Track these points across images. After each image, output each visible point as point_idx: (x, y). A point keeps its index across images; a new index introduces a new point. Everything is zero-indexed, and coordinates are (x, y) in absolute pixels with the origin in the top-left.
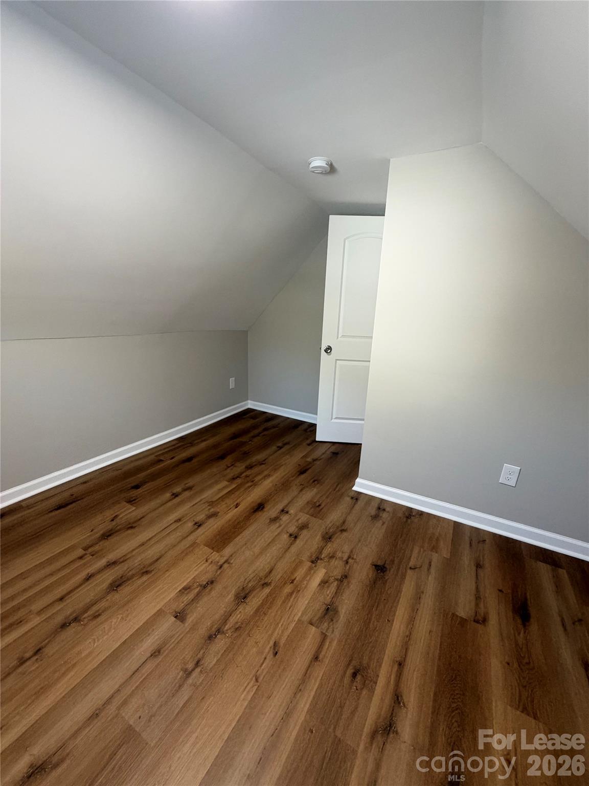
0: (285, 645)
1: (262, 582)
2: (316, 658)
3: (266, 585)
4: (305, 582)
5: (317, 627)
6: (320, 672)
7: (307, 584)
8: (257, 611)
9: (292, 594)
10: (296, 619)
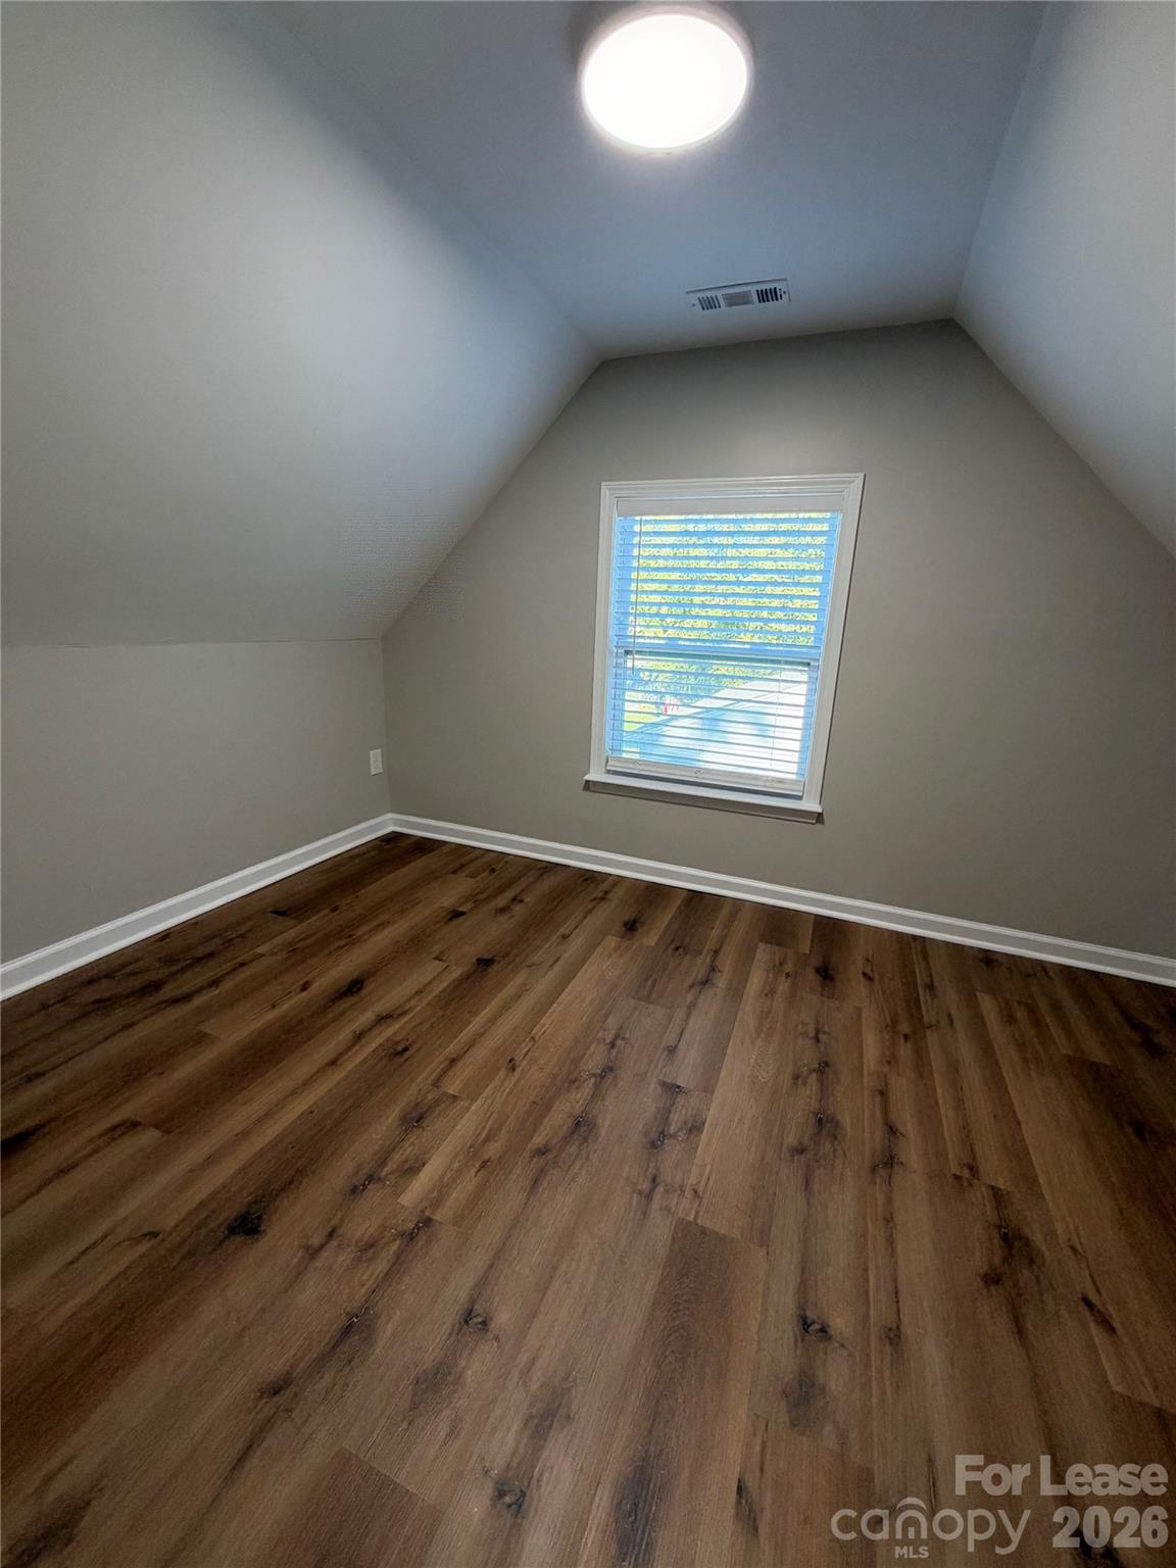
0: (498, 1070)
1: (550, 1156)
2: (453, 1061)
3: (542, 1152)
4: (456, 1165)
5: (445, 1094)
6: (452, 1049)
7: (452, 1163)
8: (549, 1108)
9: (487, 1140)
10: (479, 1102)
